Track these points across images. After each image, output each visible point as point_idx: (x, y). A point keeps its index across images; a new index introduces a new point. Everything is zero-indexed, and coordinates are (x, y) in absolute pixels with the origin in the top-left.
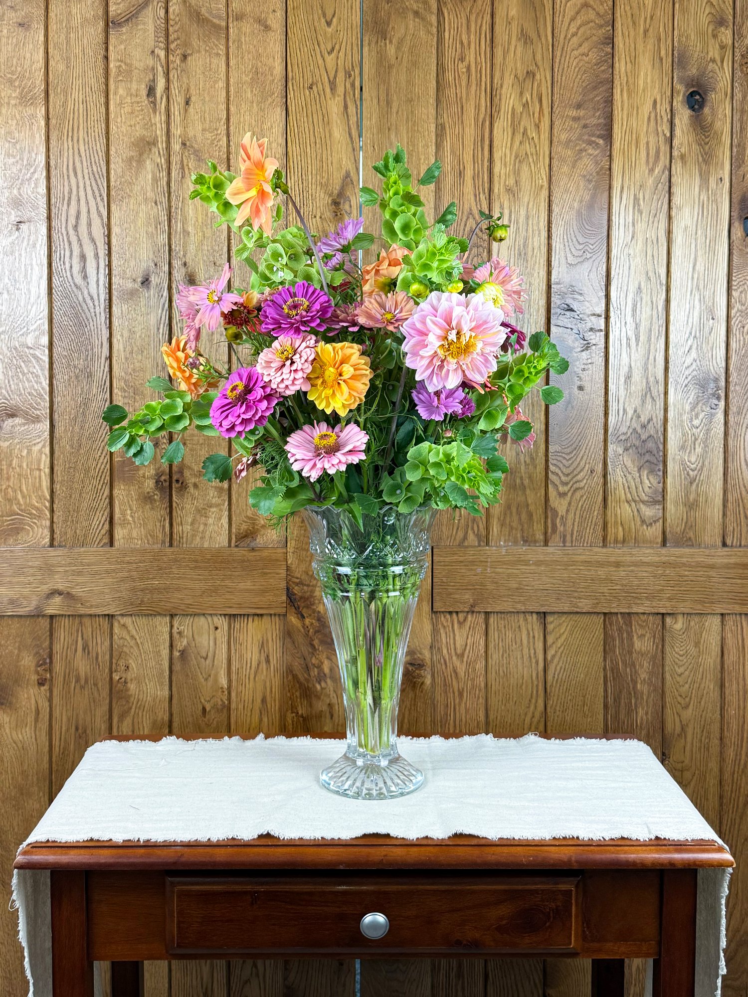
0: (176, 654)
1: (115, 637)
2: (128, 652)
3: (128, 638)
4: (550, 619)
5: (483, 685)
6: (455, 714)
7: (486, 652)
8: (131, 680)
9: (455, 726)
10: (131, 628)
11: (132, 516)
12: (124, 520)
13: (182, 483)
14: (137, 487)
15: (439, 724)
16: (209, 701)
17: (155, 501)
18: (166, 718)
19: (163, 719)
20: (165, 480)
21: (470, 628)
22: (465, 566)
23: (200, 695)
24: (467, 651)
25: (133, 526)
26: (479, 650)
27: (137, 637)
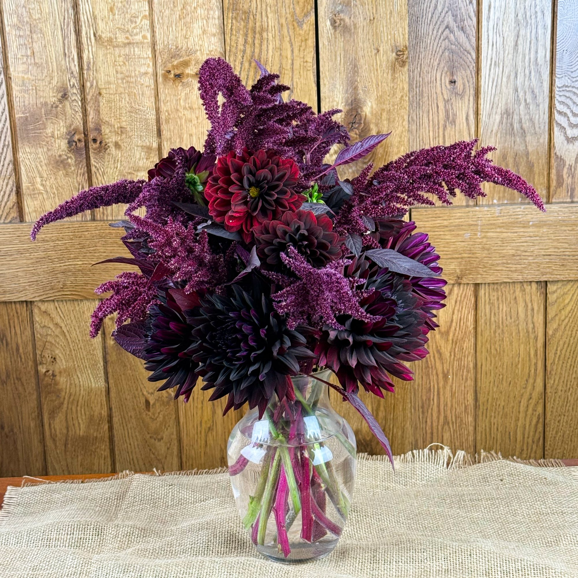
1: (37, 326)
2: (53, 342)
3: (51, 326)
4: (551, 288)
5: (471, 365)
6: (439, 398)
7: (476, 328)
8: (60, 372)
9: (439, 411)
10: (54, 314)
11: (42, 185)
12: (34, 190)
13: (101, 143)
14: (45, 150)
15: (421, 410)
16: (152, 393)
17: (69, 165)
18: (105, 412)
19: (101, 414)
20: (79, 140)
21: (456, 302)
22: (450, 231)
23: (142, 386)
24: (453, 328)
25: (45, 196)
26: (467, 327)
27: (63, 325)
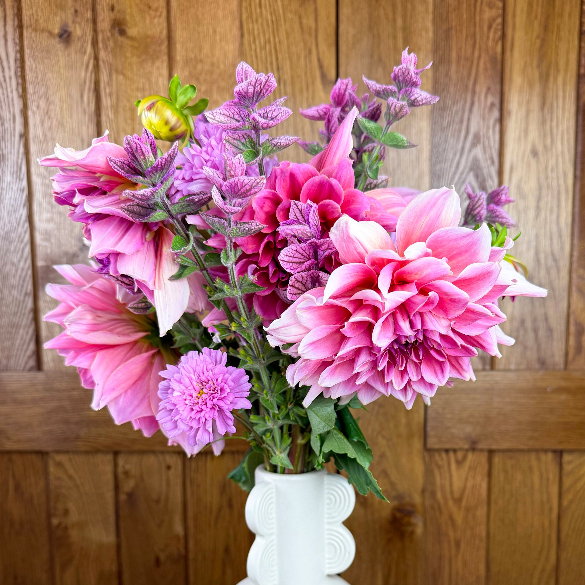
0: (123, 497)
1: (51, 477)
2: (66, 494)
3: (65, 478)
4: (567, 458)
7: (489, 496)
8: (73, 525)
9: (450, 579)
10: (68, 465)
16: (163, 550)
19: (111, 569)
21: (470, 468)
23: (153, 543)
26: (480, 494)
27: (76, 477)
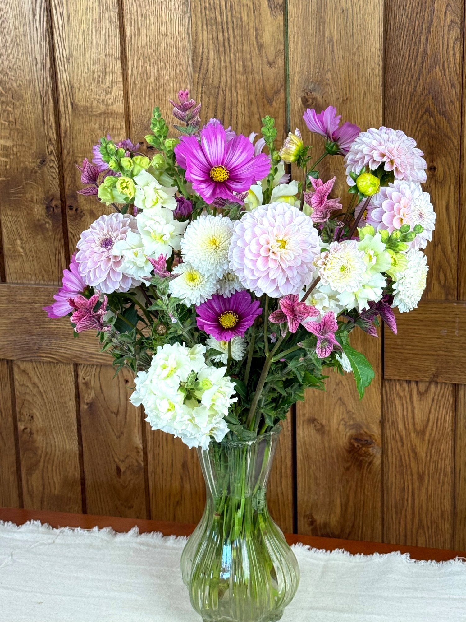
0: (84, 407)
1: (16, 383)
2: (31, 400)
3: (29, 385)
5: (449, 469)
6: (413, 500)
7: (454, 431)
8: (37, 431)
9: (413, 513)
10: (32, 374)
11: (22, 247)
12: (14, 252)
13: (76, 210)
14: (25, 213)
15: (394, 510)
16: (123, 461)
17: (47, 230)
18: (78, 475)
19: (74, 475)
20: (56, 206)
21: (433, 401)
22: (425, 325)
23: (113, 453)
24: (429, 428)
25: (25, 259)
26: (444, 428)
27: (40, 385)
